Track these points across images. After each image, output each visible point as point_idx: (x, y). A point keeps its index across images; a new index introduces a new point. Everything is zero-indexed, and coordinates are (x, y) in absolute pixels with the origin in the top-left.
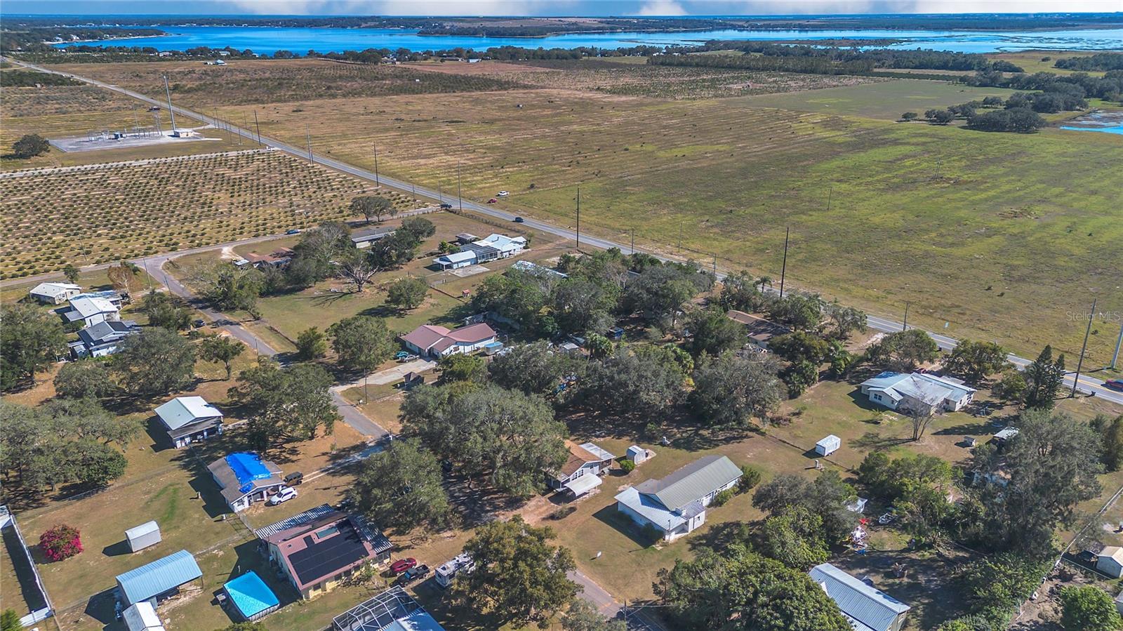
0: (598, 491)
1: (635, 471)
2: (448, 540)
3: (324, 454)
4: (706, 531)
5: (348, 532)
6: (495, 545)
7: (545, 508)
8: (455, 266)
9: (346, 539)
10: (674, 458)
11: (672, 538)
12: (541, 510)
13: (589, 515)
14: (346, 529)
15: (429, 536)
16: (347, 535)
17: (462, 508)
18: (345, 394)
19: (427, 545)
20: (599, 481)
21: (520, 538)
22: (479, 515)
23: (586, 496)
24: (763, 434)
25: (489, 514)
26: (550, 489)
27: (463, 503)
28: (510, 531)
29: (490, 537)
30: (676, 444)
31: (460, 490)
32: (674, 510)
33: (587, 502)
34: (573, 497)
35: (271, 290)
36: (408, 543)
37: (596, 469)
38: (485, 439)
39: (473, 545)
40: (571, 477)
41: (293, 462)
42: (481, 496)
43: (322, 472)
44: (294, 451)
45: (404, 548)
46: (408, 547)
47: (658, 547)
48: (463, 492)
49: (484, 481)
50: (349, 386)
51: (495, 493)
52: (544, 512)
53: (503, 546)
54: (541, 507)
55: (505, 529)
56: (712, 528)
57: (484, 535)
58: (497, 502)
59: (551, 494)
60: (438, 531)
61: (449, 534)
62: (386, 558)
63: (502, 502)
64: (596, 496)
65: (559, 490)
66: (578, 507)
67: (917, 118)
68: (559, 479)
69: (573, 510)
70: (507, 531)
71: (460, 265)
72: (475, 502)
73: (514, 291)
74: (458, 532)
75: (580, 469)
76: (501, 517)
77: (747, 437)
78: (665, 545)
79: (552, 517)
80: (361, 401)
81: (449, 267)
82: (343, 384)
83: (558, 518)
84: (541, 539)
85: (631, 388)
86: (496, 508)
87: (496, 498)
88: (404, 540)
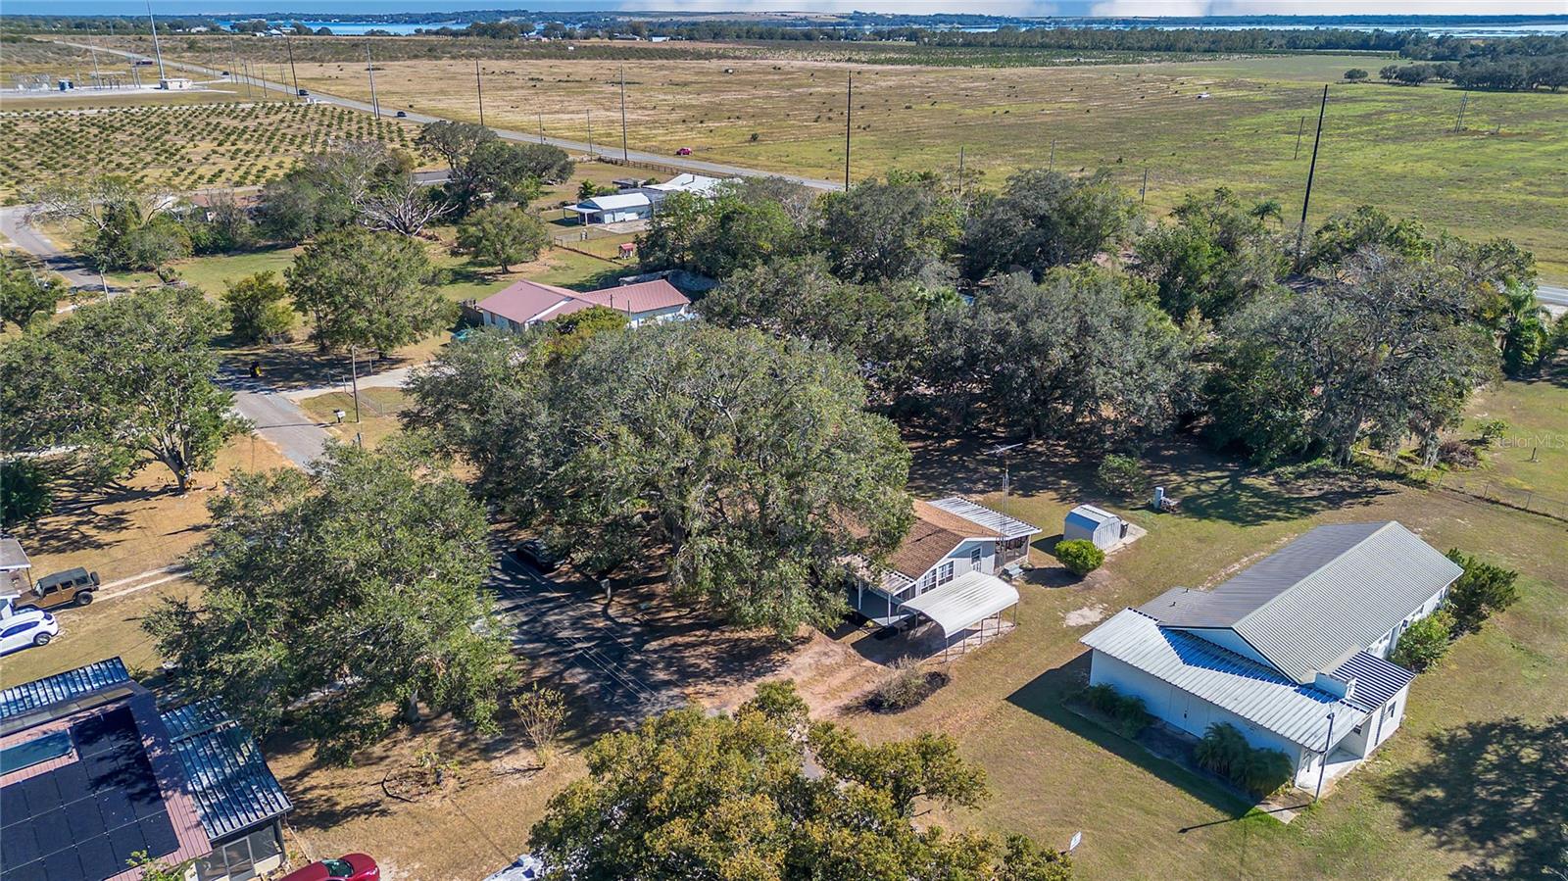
0: (1006, 626)
1: (1101, 573)
2: (512, 781)
3: (196, 529)
4: (1420, 755)
5: (114, 757)
6: (678, 829)
7: (845, 675)
8: (608, 218)
9: (99, 782)
10: (1199, 540)
11: (1309, 777)
12: (836, 681)
13: (994, 700)
14: (108, 745)
15: (452, 766)
16: (106, 768)
17: (577, 676)
18: (311, 405)
19: (435, 801)
20: (1007, 595)
21: (799, 799)
22: (632, 698)
23: (973, 640)
24: (1421, 484)
25: (664, 695)
26: (855, 621)
27: (581, 661)
28: (747, 754)
29: (653, 787)
30: (1193, 508)
31: (575, 623)
32: (1309, 678)
33: (976, 656)
34: (936, 640)
35: (222, 243)
36: (372, 793)
37: (988, 562)
38: (649, 440)
39: (573, 827)
40: (919, 583)
41: (99, 546)
42: (640, 640)
43: (171, 573)
44: (116, 522)
45: (349, 813)
46: (368, 809)
47: (1277, 810)
48: (585, 628)
49: (651, 596)
50: (328, 390)
51: (683, 630)
52: (844, 687)
53: (720, 835)
54: (831, 671)
55: (724, 746)
56: (1436, 743)
57: (624, 771)
58: (691, 657)
59: (859, 635)
60: (487, 752)
61: (524, 758)
62: (261, 855)
63: (709, 656)
64: (1001, 641)
65: (883, 622)
66: (953, 674)
67: (1366, 79)
68: (885, 586)
69: (938, 680)
70: (735, 758)
71: (619, 216)
72: (620, 655)
73: (727, 218)
74: (550, 754)
75: (945, 560)
76: (706, 703)
77: (1376, 491)
78: (1304, 804)
79: (875, 704)
80: (342, 414)
81: (596, 219)
82: (312, 387)
83: (894, 708)
84: (902, 796)
85: (1058, 356)
86: (686, 675)
87: (688, 646)
88: (355, 784)
